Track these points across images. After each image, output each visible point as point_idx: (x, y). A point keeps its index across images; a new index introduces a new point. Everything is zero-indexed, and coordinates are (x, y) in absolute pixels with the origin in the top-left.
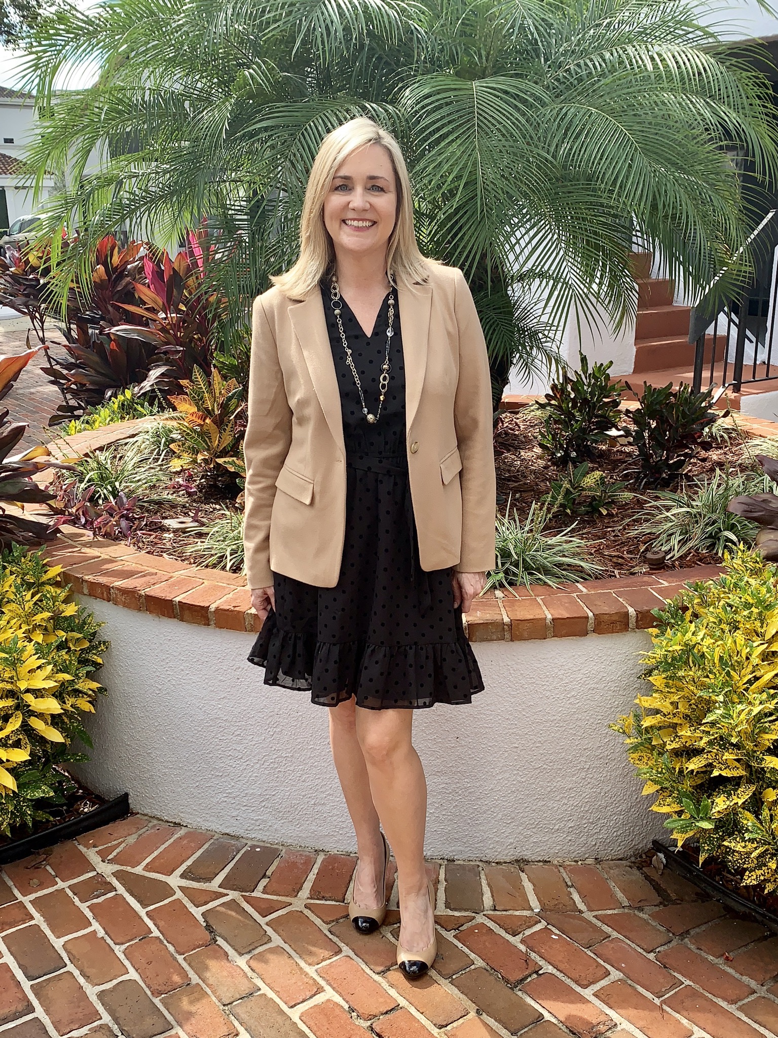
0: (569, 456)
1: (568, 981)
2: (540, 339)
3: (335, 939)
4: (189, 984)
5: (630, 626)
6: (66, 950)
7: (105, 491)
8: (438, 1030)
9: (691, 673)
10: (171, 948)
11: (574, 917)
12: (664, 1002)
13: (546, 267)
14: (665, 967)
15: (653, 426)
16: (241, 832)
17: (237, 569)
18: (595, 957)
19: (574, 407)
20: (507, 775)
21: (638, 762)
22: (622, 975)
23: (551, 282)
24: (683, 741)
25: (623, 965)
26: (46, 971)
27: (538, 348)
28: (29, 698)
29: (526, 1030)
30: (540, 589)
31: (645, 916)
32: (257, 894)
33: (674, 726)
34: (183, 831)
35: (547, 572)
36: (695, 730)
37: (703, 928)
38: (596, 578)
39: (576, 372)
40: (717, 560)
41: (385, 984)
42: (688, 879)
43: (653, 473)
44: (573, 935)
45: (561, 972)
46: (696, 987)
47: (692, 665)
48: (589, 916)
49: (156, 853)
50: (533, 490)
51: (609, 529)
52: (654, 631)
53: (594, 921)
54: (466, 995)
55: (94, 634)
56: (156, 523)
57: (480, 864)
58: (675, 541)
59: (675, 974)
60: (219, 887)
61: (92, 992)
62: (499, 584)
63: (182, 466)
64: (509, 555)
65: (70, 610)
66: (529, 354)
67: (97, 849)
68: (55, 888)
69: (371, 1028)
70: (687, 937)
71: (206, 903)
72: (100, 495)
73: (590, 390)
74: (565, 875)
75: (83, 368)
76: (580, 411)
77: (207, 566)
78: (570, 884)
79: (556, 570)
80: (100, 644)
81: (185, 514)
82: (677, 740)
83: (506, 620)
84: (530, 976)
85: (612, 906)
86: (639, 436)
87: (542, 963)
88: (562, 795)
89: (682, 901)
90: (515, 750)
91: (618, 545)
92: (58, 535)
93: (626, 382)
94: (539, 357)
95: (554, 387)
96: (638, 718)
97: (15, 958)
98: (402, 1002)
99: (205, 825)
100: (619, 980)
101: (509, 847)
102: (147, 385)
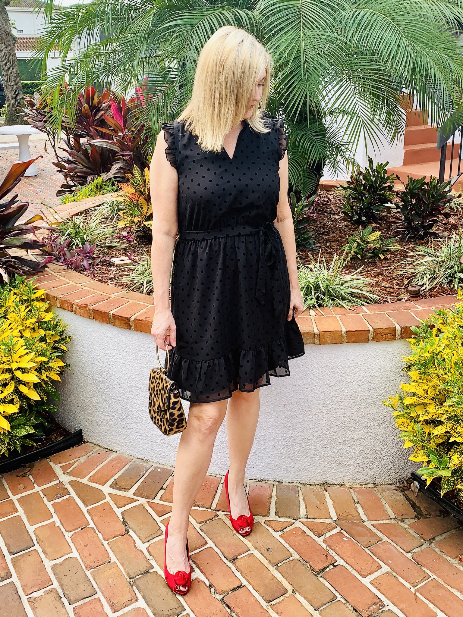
0: (361, 219)
1: (354, 572)
2: (342, 150)
3: (203, 535)
4: (109, 562)
5: (397, 336)
6: (35, 534)
7: (77, 241)
8: (266, 604)
9: (436, 372)
10: (100, 536)
11: (358, 525)
12: (417, 590)
13: (347, 107)
14: (419, 564)
15: (413, 203)
16: (149, 458)
17: (150, 292)
18: (372, 554)
19: (365, 189)
20: (317, 430)
21: (401, 426)
22: (389, 568)
23: (350, 116)
24: (431, 415)
25: (390, 562)
26: (21, 549)
27: (341, 156)
28: (18, 374)
29: (325, 607)
30: (338, 309)
31: (406, 526)
32: (157, 501)
33: (425, 404)
34: (114, 455)
35: (344, 299)
36: (438, 408)
37: (444, 536)
38: (376, 303)
39: (366, 168)
40: (454, 292)
41: (233, 569)
42: (433, 499)
43: (413, 232)
44: (357, 538)
45: (349, 565)
46: (440, 580)
47: (436, 365)
48: (368, 524)
49: (96, 470)
50: (338, 241)
51: (385, 268)
52: (413, 341)
53: (372, 528)
54: (286, 579)
55: (63, 332)
56: (106, 261)
57: (299, 485)
58: (426, 279)
59: (425, 570)
60: (134, 495)
61: (48, 564)
62: (313, 306)
63: (125, 225)
64: (319, 288)
65: (48, 317)
66: (335, 160)
67: (61, 465)
68: (34, 490)
69: (223, 601)
70: (433, 543)
71: (124, 506)
72: (74, 243)
73: (374, 179)
74: (353, 494)
75: (76, 164)
76: (368, 191)
77: (132, 290)
78: (356, 501)
79: (349, 297)
80: (66, 337)
81: (125, 254)
82: (427, 414)
83: (316, 331)
84: (328, 566)
85: (384, 518)
86: (405, 208)
87: (336, 557)
88: (352, 443)
89: (430, 515)
90: (322, 414)
91: (390, 279)
92: (46, 269)
93: (397, 175)
94: (342, 161)
95: (352, 177)
96: (401, 399)
97: (3, 538)
98: (245, 583)
99: (128, 452)
100: (388, 573)
101: (318, 475)
102: (111, 174)
